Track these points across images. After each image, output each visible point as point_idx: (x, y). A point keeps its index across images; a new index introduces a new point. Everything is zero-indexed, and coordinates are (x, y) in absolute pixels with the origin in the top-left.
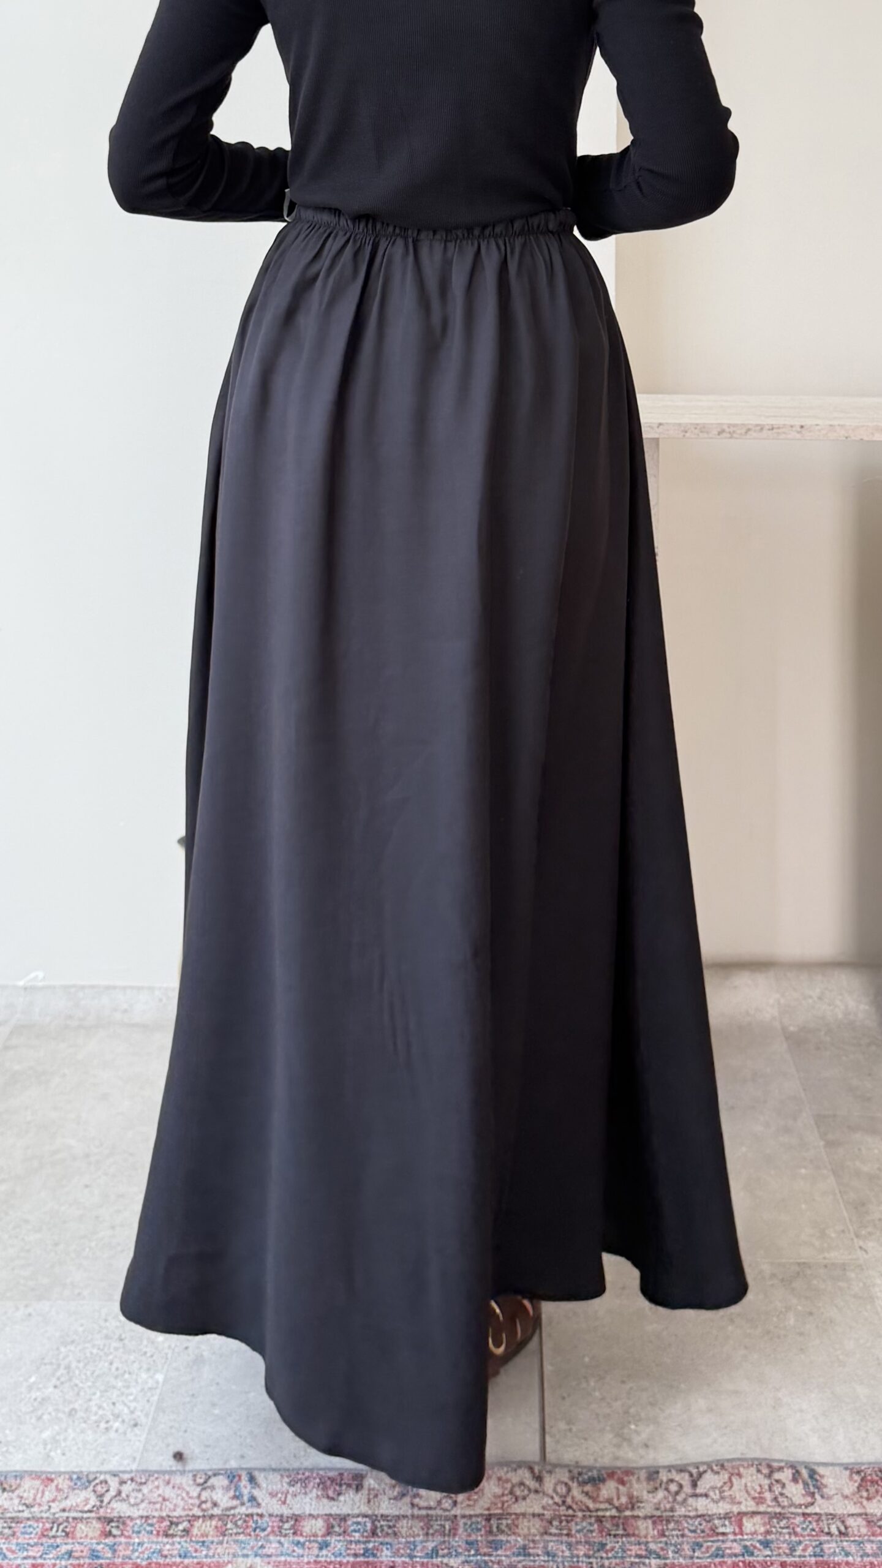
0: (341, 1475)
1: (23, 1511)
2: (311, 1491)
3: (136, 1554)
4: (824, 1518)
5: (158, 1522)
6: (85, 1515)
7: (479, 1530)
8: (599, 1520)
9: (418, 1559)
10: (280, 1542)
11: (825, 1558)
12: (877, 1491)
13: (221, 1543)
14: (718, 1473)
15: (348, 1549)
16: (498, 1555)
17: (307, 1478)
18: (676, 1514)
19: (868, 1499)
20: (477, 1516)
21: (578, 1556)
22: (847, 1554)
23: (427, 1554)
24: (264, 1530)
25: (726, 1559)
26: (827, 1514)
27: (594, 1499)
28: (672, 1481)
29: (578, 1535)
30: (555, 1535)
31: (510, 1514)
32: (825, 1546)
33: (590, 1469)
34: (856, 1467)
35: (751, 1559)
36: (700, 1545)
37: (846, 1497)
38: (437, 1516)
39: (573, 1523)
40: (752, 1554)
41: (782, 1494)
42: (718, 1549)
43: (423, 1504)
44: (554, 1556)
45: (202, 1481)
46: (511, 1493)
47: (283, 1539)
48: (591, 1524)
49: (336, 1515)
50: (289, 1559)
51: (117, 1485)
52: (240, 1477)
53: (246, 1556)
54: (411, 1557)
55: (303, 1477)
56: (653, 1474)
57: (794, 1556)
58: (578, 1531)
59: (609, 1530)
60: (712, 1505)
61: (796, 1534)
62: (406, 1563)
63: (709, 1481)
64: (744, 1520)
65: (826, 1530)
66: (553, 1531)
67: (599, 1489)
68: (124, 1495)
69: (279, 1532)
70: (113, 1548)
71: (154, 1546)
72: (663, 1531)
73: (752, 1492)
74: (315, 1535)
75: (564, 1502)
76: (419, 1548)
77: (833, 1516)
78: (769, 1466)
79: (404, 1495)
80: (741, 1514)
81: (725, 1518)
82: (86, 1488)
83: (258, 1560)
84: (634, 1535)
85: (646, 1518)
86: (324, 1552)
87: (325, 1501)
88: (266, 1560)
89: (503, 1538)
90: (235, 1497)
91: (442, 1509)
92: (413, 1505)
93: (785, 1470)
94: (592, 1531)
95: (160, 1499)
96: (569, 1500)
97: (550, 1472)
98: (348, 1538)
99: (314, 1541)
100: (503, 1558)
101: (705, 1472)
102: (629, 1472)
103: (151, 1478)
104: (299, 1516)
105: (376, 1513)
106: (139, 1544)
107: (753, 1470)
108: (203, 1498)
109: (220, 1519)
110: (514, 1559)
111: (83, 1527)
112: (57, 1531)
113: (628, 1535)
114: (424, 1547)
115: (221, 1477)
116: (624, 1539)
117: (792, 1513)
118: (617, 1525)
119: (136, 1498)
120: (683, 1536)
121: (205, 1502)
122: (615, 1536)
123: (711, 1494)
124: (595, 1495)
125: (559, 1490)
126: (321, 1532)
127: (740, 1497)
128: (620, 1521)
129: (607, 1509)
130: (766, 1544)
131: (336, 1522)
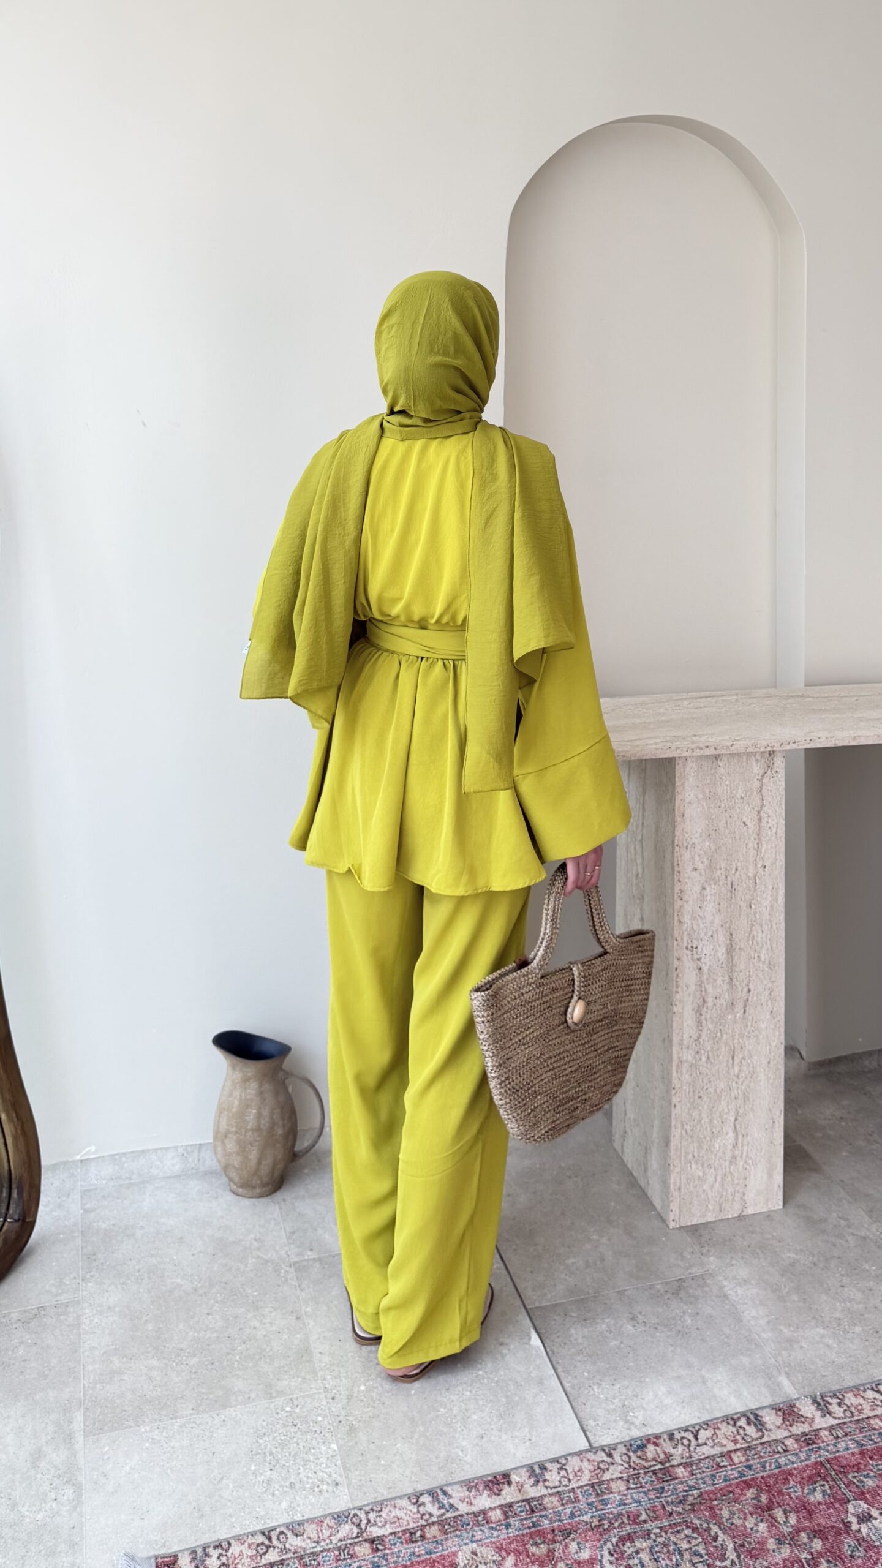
0: (495, 1477)
1: (316, 1547)
2: (483, 1493)
3: (401, 1559)
4: (772, 1443)
5: (403, 1534)
6: (356, 1540)
7: (591, 1494)
9: (565, 1522)
10: (481, 1530)
11: (782, 1469)
12: (793, 1420)
13: (447, 1539)
14: (706, 1429)
15: (523, 1524)
16: (608, 1509)
17: (477, 1484)
19: (791, 1426)
20: (586, 1485)
21: (653, 1499)
22: (793, 1463)
23: (569, 1517)
24: (468, 1525)
25: (732, 1482)
26: (775, 1440)
27: (646, 1460)
28: (683, 1438)
29: (646, 1486)
30: (634, 1489)
31: (603, 1481)
32: (780, 1460)
33: (637, 1440)
34: (777, 1406)
35: (745, 1478)
36: (713, 1476)
37: (779, 1427)
38: (563, 1491)
39: (641, 1478)
40: (745, 1476)
41: (745, 1435)
42: (725, 1476)
43: (551, 1485)
44: (640, 1502)
45: (415, 1501)
46: (599, 1468)
47: (483, 1528)
48: (651, 1477)
49: (507, 1504)
50: (493, 1540)
51: (365, 1515)
52: (437, 1492)
53: (466, 1544)
54: (559, 1521)
55: (474, 1484)
56: (671, 1437)
57: (766, 1471)
58: (646, 1483)
59: (663, 1478)
60: (711, 1450)
61: (761, 1457)
62: (559, 1525)
63: (703, 1435)
64: (732, 1455)
65: (776, 1450)
66: (632, 1486)
67: (646, 1452)
68: (372, 1521)
69: (478, 1524)
70: (384, 1557)
71: (408, 1551)
72: (691, 1471)
73: (729, 1437)
74: (500, 1521)
75: (630, 1466)
76: (562, 1515)
77: (776, 1441)
78: (733, 1419)
79: (538, 1482)
80: (730, 1452)
81: (721, 1456)
82: (347, 1522)
83: (474, 1545)
84: (677, 1478)
85: (679, 1465)
86: (510, 1530)
87: (494, 1497)
88: (480, 1543)
89: (605, 1497)
90: (440, 1508)
91: (564, 1486)
92: (546, 1487)
93: (742, 1418)
94: (651, 1481)
95: (396, 1520)
96: (632, 1464)
97: (615, 1449)
98: (519, 1518)
99: (502, 1525)
100: (612, 1510)
101: (699, 1429)
102: (658, 1437)
103: (384, 1506)
104: (482, 1510)
105: (528, 1498)
106: (399, 1551)
107: (726, 1424)
108: (422, 1513)
109: (440, 1524)
110: (619, 1508)
111: (359, 1549)
112: (344, 1555)
113: (674, 1479)
114: (566, 1513)
115: (426, 1496)
116: (673, 1482)
117: (755, 1445)
119: (381, 1522)
120: (703, 1472)
121: (424, 1515)
122: (667, 1481)
123: (708, 1442)
124: (645, 1457)
125: (623, 1457)
126: (502, 1517)
127: (724, 1442)
128: (666, 1471)
129: (655, 1465)
130: (749, 1467)
131: (507, 1509)
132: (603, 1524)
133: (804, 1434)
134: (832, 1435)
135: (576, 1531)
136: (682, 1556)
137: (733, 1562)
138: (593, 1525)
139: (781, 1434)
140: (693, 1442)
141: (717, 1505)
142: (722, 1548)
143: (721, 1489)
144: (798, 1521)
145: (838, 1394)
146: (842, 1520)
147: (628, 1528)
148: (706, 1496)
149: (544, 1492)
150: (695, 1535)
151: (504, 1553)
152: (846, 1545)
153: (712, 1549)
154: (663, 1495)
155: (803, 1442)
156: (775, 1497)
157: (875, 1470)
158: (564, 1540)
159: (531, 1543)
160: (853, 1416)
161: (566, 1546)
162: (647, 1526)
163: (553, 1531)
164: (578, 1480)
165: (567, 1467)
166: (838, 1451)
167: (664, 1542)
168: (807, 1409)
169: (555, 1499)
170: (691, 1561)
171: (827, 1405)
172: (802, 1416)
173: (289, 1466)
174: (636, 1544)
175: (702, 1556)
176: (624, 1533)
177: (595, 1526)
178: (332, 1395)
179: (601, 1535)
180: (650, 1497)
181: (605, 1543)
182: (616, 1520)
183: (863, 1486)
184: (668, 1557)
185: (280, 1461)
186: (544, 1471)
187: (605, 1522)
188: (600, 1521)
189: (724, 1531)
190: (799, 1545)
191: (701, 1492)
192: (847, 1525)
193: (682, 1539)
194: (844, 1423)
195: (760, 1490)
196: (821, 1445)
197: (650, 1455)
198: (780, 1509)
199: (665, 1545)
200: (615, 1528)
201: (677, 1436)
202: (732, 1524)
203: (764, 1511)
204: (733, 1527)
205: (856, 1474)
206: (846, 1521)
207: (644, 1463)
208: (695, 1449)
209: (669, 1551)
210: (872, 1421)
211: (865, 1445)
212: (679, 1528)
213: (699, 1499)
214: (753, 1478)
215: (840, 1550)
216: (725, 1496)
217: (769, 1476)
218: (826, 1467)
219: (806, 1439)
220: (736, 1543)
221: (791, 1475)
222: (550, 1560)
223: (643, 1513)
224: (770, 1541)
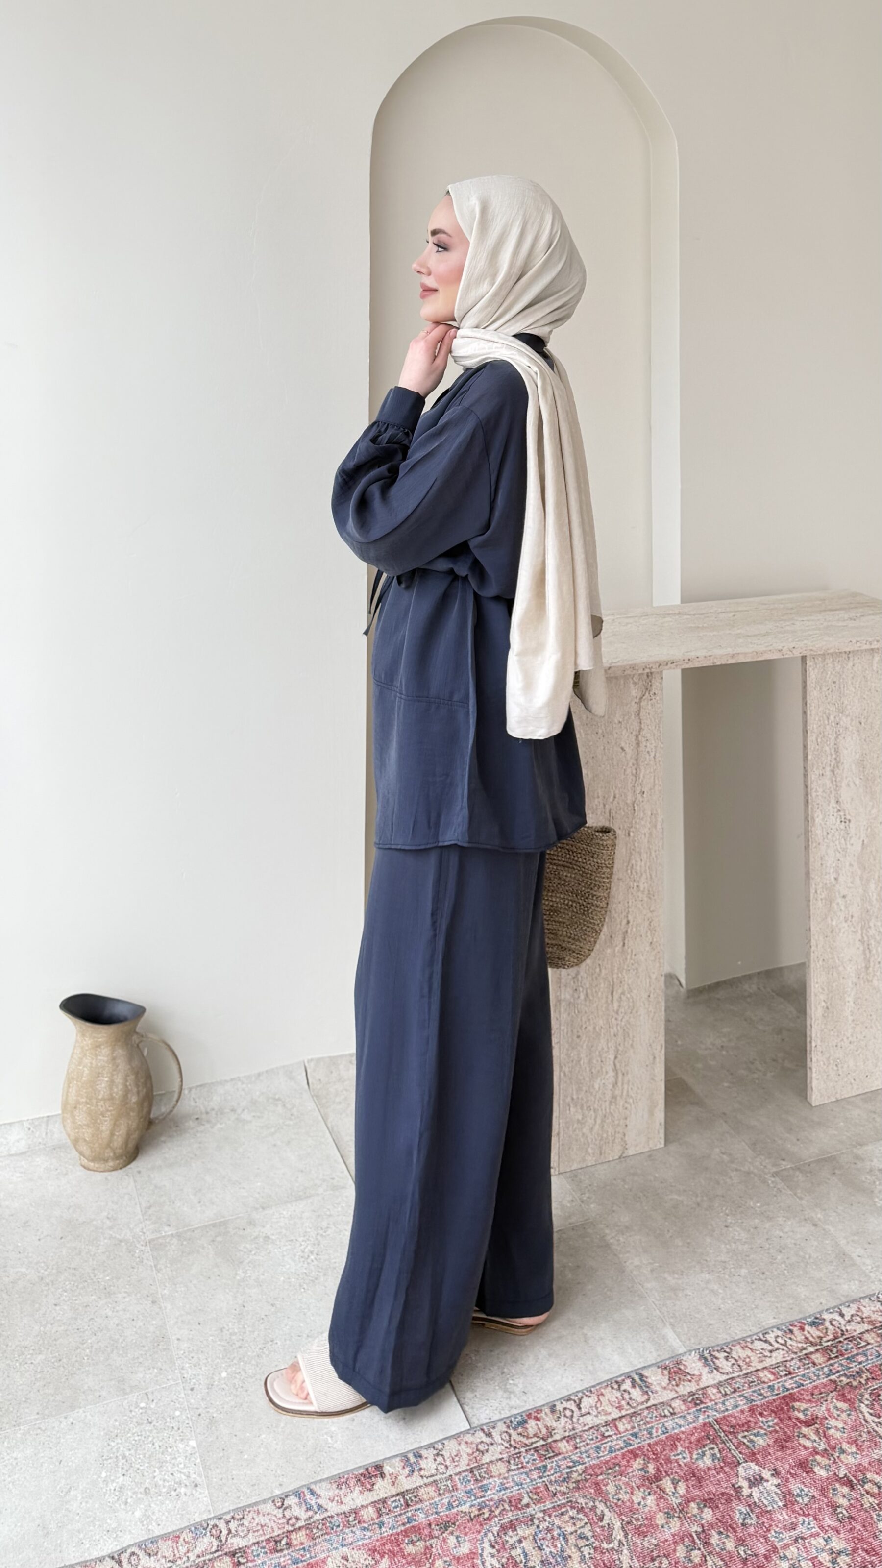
0: (367, 1469)
2: (354, 1489)
4: (658, 1406)
5: (266, 1543)
6: (216, 1555)
7: (469, 1481)
8: (536, 1450)
9: (442, 1514)
10: (353, 1531)
11: (670, 1434)
12: (680, 1379)
13: (315, 1545)
14: (590, 1397)
15: (397, 1522)
16: (488, 1495)
17: (347, 1479)
18: (577, 1431)
19: (677, 1385)
20: (464, 1471)
21: (535, 1480)
22: (680, 1426)
23: (447, 1508)
24: (338, 1526)
25: (618, 1453)
26: (659, 1404)
27: (528, 1437)
28: (565, 1409)
29: (528, 1465)
30: (515, 1470)
31: (483, 1465)
32: (666, 1424)
33: (515, 1416)
35: (631, 1448)
36: (598, 1448)
37: (665, 1388)
38: (440, 1480)
39: (522, 1458)
40: (631, 1445)
41: (630, 1399)
42: (610, 1447)
43: (427, 1474)
44: (522, 1484)
45: (280, 1504)
46: (478, 1450)
47: (354, 1529)
48: (533, 1455)
49: (380, 1500)
50: (365, 1542)
51: (225, 1525)
52: (303, 1492)
53: (336, 1548)
54: (436, 1513)
55: (345, 1480)
56: (553, 1409)
57: (653, 1438)
58: (528, 1462)
59: (545, 1456)
60: (595, 1419)
61: (648, 1423)
62: (435, 1518)
63: (586, 1403)
64: (617, 1424)
65: (663, 1414)
66: (513, 1467)
67: (527, 1429)
68: (234, 1531)
69: (348, 1525)
71: (273, 1562)
72: (574, 1445)
73: (614, 1404)
74: (372, 1519)
75: (510, 1445)
76: (439, 1506)
77: (663, 1403)
78: (617, 1382)
79: (413, 1471)
80: (614, 1420)
81: (606, 1426)
82: (205, 1535)
83: (345, 1549)
84: (560, 1454)
85: (561, 1440)
86: (383, 1529)
87: (366, 1493)
88: (351, 1546)
89: (485, 1482)
90: (308, 1509)
91: (441, 1473)
92: (422, 1477)
93: (626, 1381)
94: (534, 1460)
95: (259, 1527)
96: (513, 1443)
97: (494, 1428)
98: (393, 1514)
99: (374, 1524)
100: (493, 1496)
101: (581, 1398)
102: (539, 1410)
103: (246, 1513)
104: (356, 1509)
105: (402, 1490)
106: (262, 1563)
107: (610, 1388)
108: (288, 1517)
109: (307, 1528)
110: (501, 1493)
111: (219, 1564)
113: (557, 1455)
114: (443, 1504)
115: (291, 1497)
116: (556, 1459)
117: (641, 1410)
118: (548, 1451)
119: (243, 1531)
120: (587, 1444)
121: (290, 1519)
122: (550, 1458)
123: (591, 1412)
124: (526, 1434)
125: (504, 1437)
126: (375, 1516)
127: (609, 1409)
128: (548, 1447)
129: (537, 1441)
130: (635, 1435)
131: (381, 1505)
132: (483, 1513)
133: (692, 1394)
134: (721, 1392)
135: (454, 1524)
136: (567, 1541)
137: (620, 1542)
138: (472, 1515)
139: (668, 1395)
140: (577, 1413)
141: (603, 1480)
142: (609, 1527)
143: (607, 1462)
144: (687, 1490)
145: (725, 1347)
146: (733, 1485)
147: (510, 1514)
148: (590, 1471)
149: (420, 1482)
150: (581, 1516)
151: (378, 1557)
152: (737, 1512)
153: (598, 1530)
154: (545, 1475)
155: (690, 1402)
156: (663, 1467)
157: (765, 1427)
158: (441, 1534)
159: (406, 1541)
160: (741, 1370)
161: (444, 1540)
162: (530, 1511)
163: (430, 1525)
164: (456, 1466)
165: (443, 1453)
166: (727, 1410)
167: (548, 1527)
168: (693, 1365)
169: (431, 1489)
170: (576, 1546)
171: (715, 1360)
172: (689, 1374)
173: (143, 1469)
174: (519, 1532)
175: (588, 1539)
176: (506, 1521)
177: (475, 1516)
178: (190, 1387)
179: (481, 1525)
180: (532, 1477)
181: (486, 1534)
182: (497, 1507)
183: (754, 1446)
184: (553, 1543)
185: (133, 1465)
186: (419, 1459)
187: (486, 1510)
188: (479, 1510)
189: (611, 1508)
190: (689, 1518)
191: (586, 1467)
192: (738, 1490)
193: (568, 1522)
194: (733, 1378)
195: (647, 1459)
196: (709, 1404)
197: (531, 1432)
198: (668, 1478)
199: (549, 1530)
200: (496, 1516)
201: (559, 1407)
202: (619, 1500)
203: (652, 1481)
204: (620, 1503)
205: (746, 1433)
206: (736, 1486)
207: (524, 1440)
208: (578, 1419)
209: (553, 1538)
210: (761, 1374)
211: (755, 1401)
212: (563, 1510)
213: (583, 1475)
214: (640, 1447)
215: (731, 1519)
216: (610, 1468)
217: (656, 1443)
218: (714, 1429)
219: (693, 1399)
220: (623, 1520)
221: (679, 1439)
222: (427, 1558)
223: (526, 1495)
224: (658, 1516)
